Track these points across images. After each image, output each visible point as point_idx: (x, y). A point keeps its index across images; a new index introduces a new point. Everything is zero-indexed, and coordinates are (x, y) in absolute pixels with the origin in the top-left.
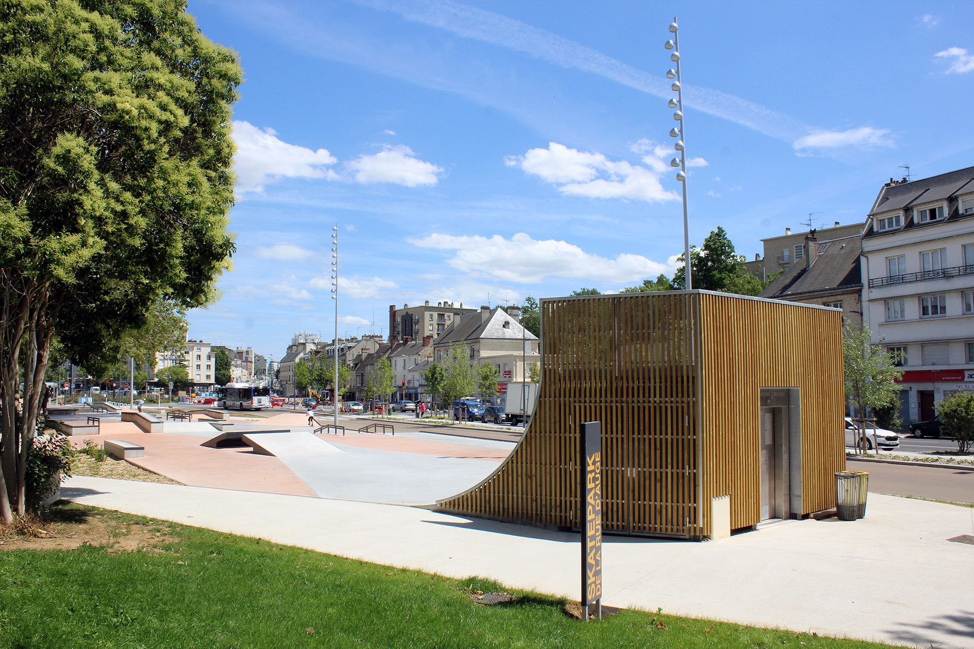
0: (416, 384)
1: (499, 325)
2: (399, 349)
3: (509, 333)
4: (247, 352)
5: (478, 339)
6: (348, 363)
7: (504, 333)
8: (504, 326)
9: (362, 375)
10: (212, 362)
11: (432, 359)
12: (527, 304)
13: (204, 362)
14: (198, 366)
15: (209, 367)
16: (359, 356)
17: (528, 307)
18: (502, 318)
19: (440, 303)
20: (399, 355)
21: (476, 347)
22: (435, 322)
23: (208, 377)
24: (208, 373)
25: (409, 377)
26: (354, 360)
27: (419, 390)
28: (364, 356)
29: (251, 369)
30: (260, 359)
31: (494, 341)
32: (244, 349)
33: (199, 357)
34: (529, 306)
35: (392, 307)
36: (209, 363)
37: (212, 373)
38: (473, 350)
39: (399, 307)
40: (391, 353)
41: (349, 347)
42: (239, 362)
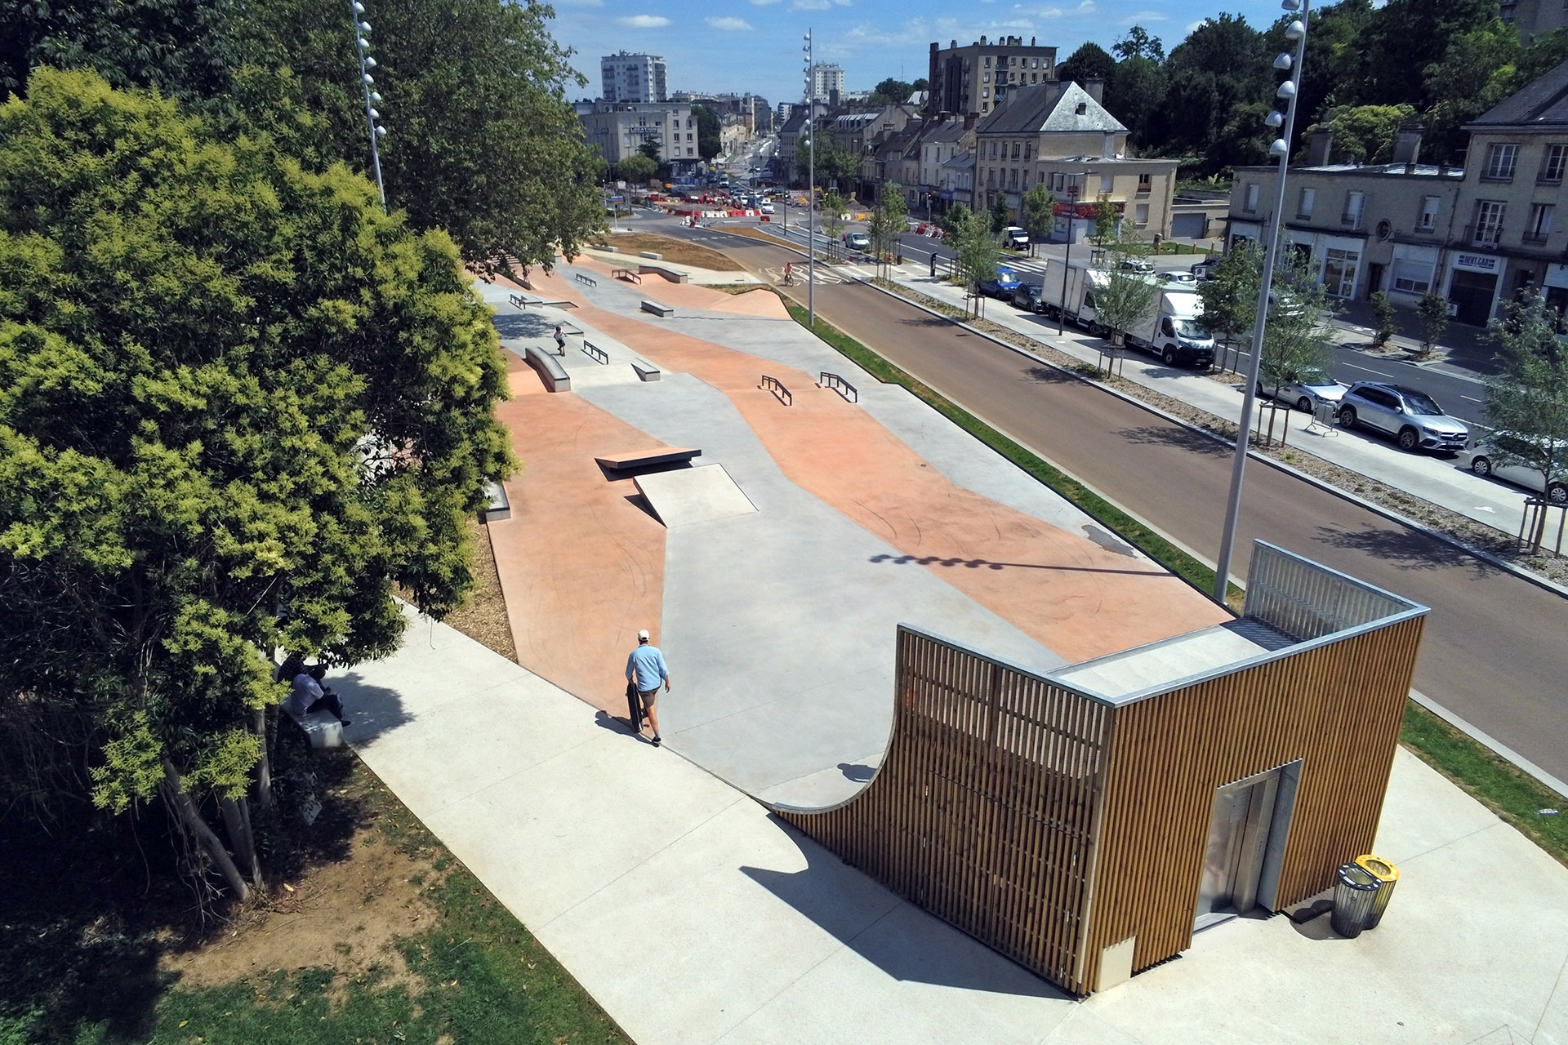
0: (952, 187)
1: (1070, 110)
2: (933, 130)
3: (1084, 122)
4: (745, 101)
5: (1036, 133)
6: (866, 143)
7: (1076, 122)
8: (1077, 112)
9: (883, 165)
10: (694, 131)
11: (974, 151)
12: (1131, 38)
13: (683, 131)
14: (677, 137)
15: (690, 136)
16: (880, 133)
17: (1132, 43)
18: (1076, 98)
19: (1002, 39)
20: (931, 141)
21: (1033, 144)
22: (993, 70)
23: (690, 150)
24: (690, 146)
25: (943, 175)
26: (873, 139)
27: (955, 196)
28: (886, 135)
29: (750, 124)
30: (762, 106)
31: (1061, 135)
32: (741, 95)
33: (677, 123)
34: (1135, 41)
35: (934, 46)
36: (690, 132)
37: (695, 145)
38: (1029, 149)
39: (944, 45)
40: (923, 135)
41: (868, 121)
42: (733, 118)
